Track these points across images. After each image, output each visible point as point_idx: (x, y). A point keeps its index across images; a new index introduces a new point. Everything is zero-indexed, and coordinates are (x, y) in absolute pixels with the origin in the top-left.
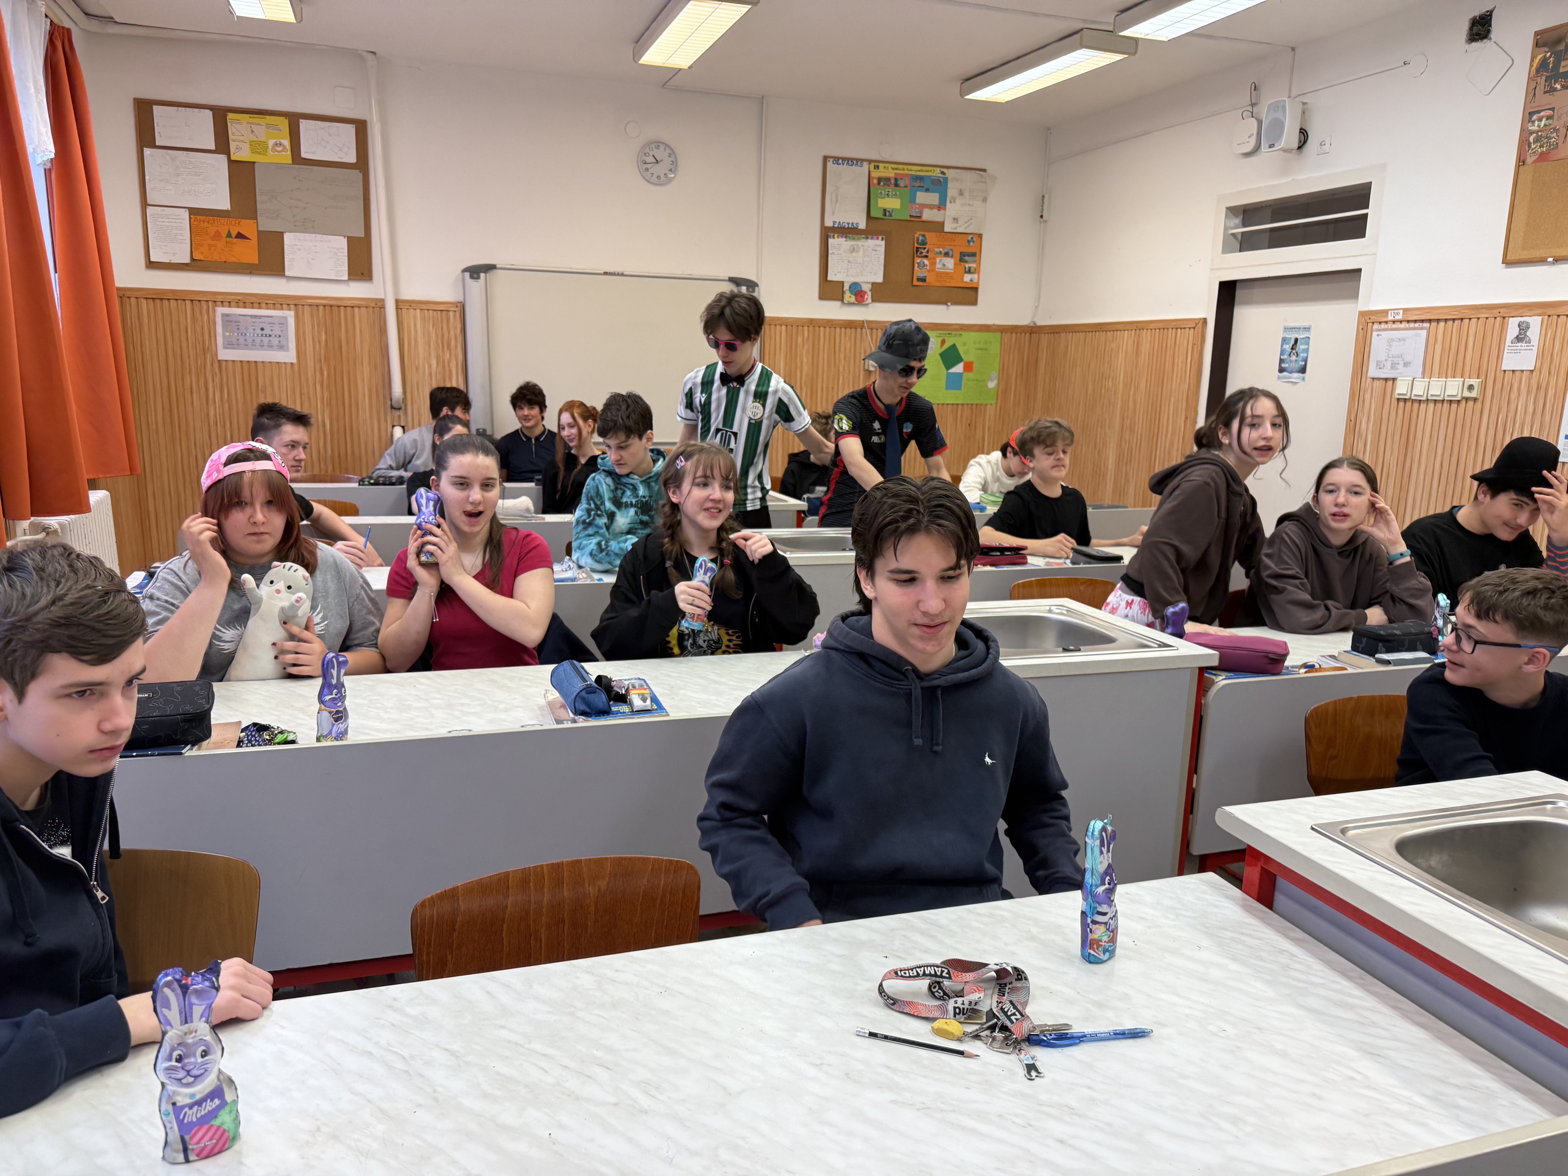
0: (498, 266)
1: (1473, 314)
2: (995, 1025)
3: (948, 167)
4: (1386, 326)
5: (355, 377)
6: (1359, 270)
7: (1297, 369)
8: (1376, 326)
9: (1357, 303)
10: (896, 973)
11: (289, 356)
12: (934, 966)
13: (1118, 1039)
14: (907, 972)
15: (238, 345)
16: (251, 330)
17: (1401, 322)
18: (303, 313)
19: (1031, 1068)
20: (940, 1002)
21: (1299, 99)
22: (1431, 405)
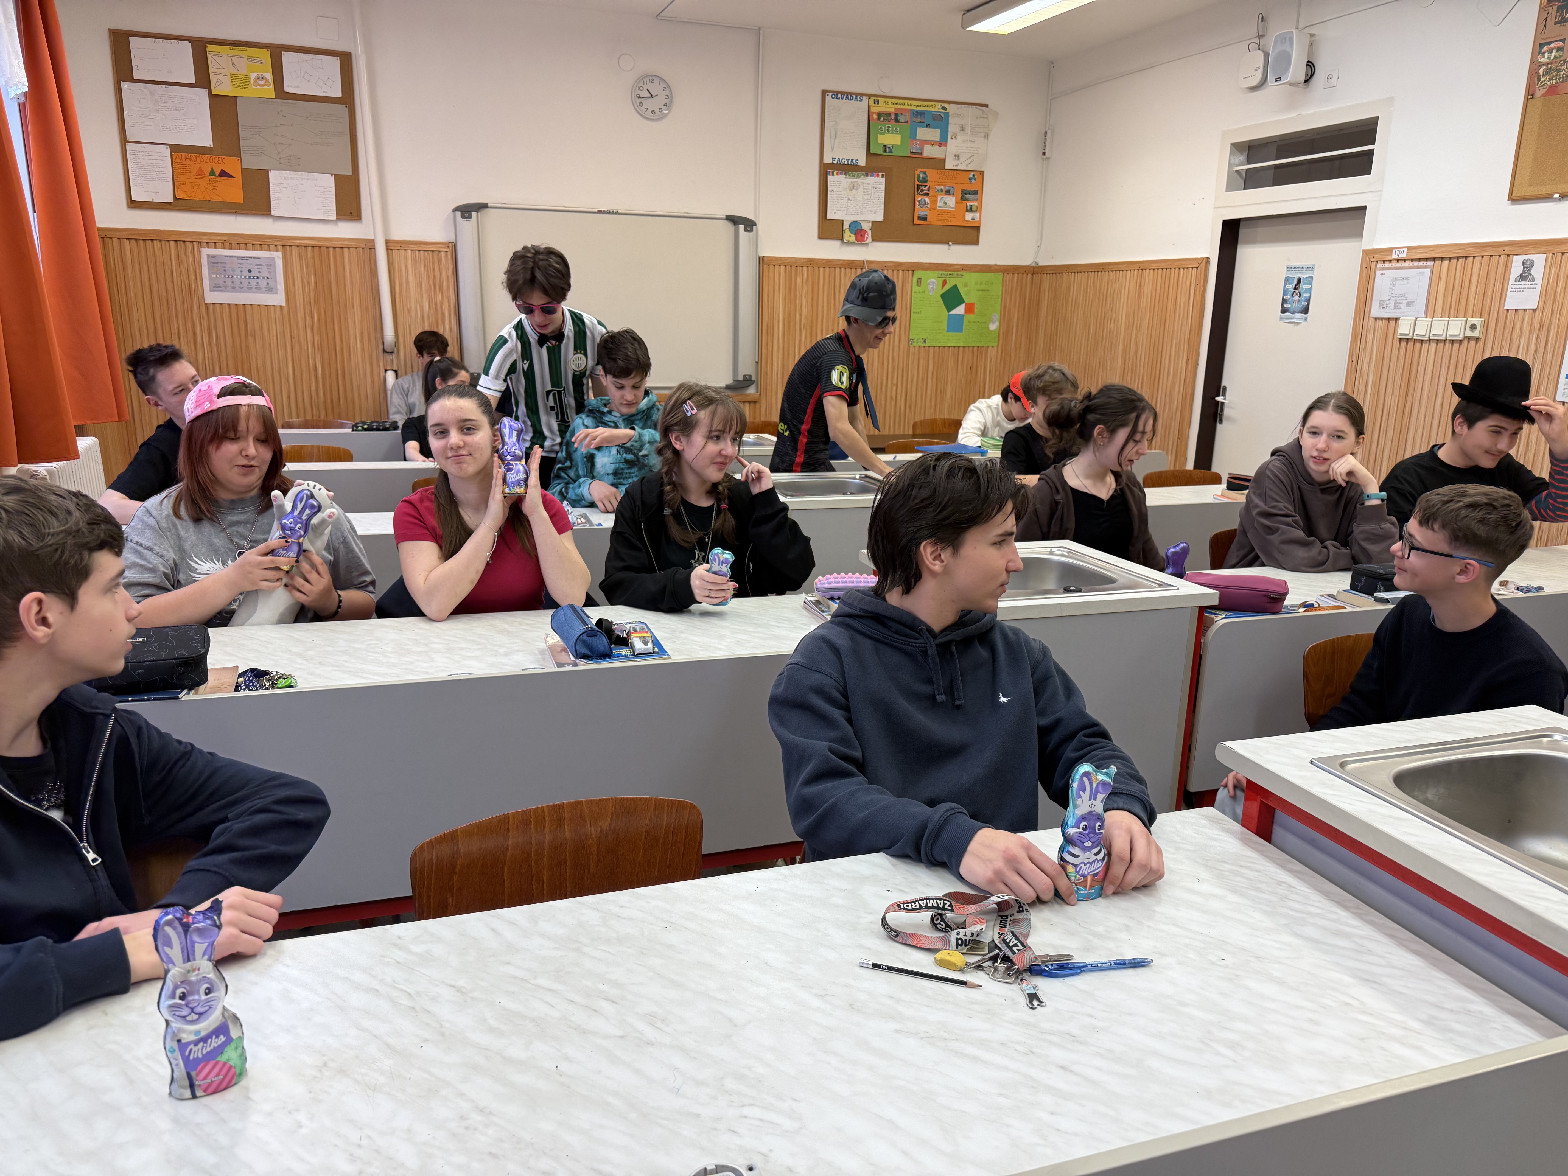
0: (489, 205)
1: (1478, 252)
2: (998, 955)
3: (949, 102)
4: (1390, 265)
5: (346, 319)
6: (1364, 208)
7: (1300, 309)
8: (1380, 265)
9: (1361, 241)
10: (899, 906)
11: (278, 299)
12: (936, 899)
13: (1118, 968)
14: (910, 905)
15: (226, 287)
16: (238, 272)
17: (1405, 260)
18: (291, 254)
19: (1033, 997)
20: (943, 934)
21: (1306, 31)
22: (1434, 345)
